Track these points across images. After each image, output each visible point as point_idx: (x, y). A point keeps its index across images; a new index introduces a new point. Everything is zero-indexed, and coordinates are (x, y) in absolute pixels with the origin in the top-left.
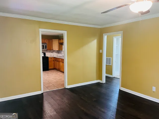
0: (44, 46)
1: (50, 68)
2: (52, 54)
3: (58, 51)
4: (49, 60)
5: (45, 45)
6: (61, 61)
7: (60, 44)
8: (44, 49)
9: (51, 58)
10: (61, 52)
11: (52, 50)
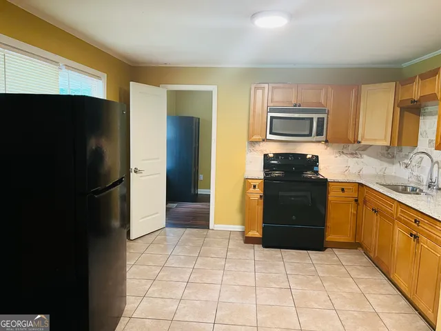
0: (312, 119)
1: (330, 237)
2: (352, 162)
3: (388, 147)
4: (333, 195)
5: (315, 117)
6: (399, 219)
7: (403, 109)
8: (310, 135)
9: (343, 187)
10: (406, 156)
11: (356, 145)
